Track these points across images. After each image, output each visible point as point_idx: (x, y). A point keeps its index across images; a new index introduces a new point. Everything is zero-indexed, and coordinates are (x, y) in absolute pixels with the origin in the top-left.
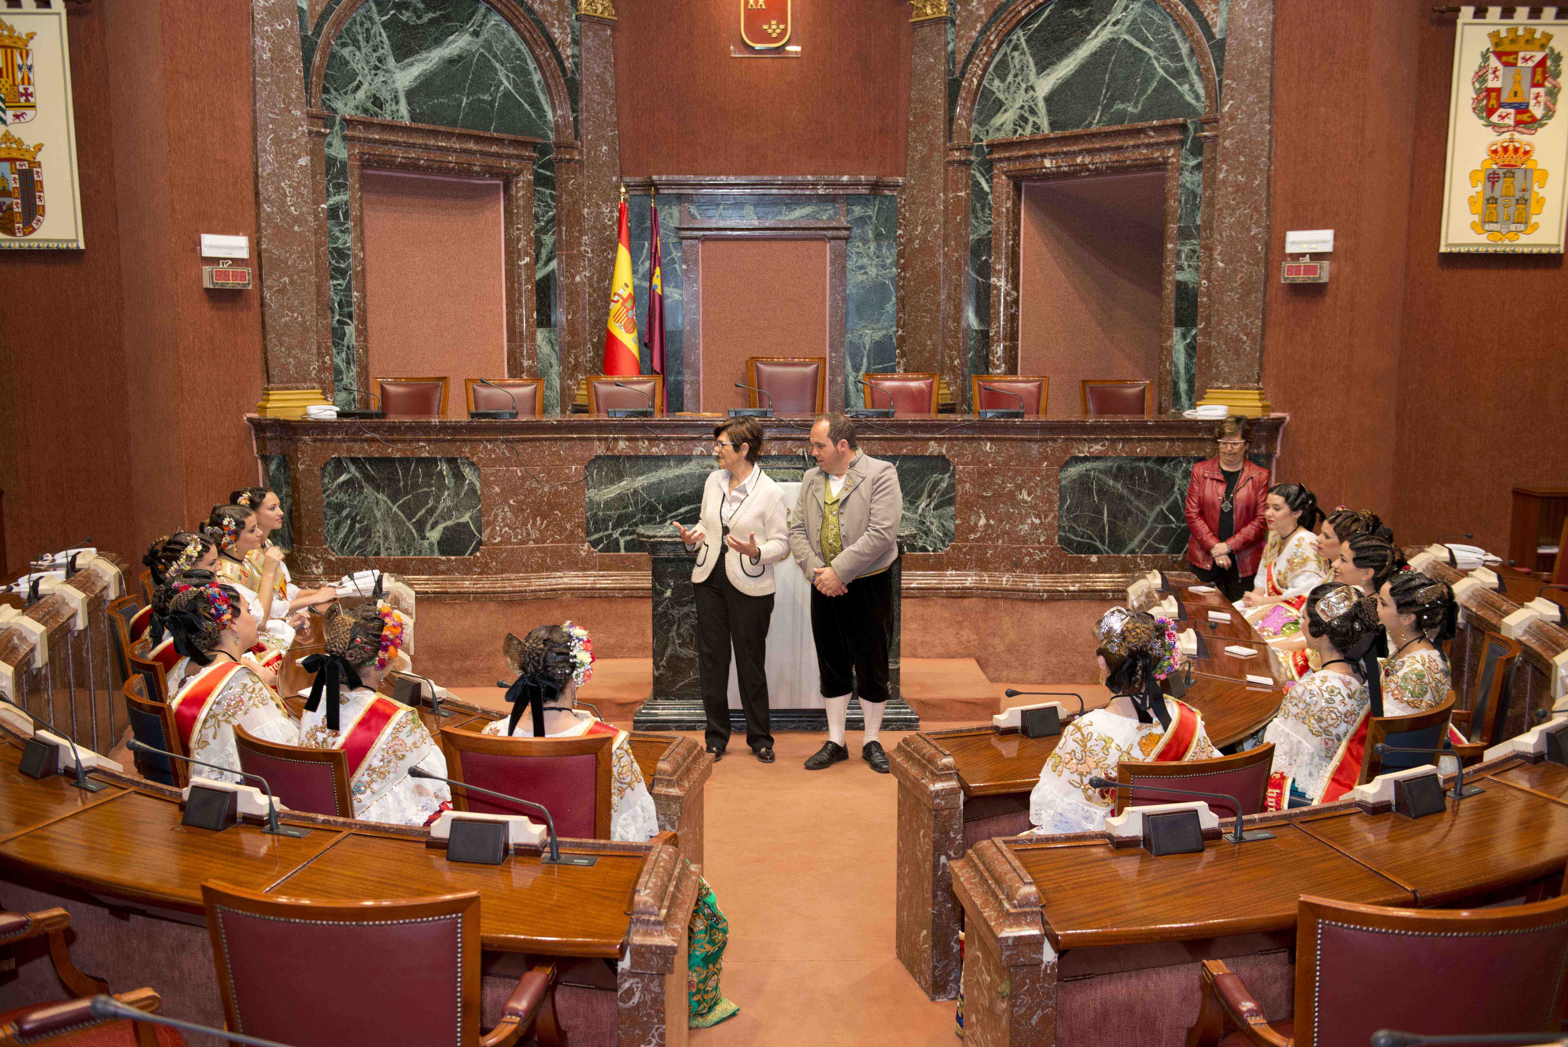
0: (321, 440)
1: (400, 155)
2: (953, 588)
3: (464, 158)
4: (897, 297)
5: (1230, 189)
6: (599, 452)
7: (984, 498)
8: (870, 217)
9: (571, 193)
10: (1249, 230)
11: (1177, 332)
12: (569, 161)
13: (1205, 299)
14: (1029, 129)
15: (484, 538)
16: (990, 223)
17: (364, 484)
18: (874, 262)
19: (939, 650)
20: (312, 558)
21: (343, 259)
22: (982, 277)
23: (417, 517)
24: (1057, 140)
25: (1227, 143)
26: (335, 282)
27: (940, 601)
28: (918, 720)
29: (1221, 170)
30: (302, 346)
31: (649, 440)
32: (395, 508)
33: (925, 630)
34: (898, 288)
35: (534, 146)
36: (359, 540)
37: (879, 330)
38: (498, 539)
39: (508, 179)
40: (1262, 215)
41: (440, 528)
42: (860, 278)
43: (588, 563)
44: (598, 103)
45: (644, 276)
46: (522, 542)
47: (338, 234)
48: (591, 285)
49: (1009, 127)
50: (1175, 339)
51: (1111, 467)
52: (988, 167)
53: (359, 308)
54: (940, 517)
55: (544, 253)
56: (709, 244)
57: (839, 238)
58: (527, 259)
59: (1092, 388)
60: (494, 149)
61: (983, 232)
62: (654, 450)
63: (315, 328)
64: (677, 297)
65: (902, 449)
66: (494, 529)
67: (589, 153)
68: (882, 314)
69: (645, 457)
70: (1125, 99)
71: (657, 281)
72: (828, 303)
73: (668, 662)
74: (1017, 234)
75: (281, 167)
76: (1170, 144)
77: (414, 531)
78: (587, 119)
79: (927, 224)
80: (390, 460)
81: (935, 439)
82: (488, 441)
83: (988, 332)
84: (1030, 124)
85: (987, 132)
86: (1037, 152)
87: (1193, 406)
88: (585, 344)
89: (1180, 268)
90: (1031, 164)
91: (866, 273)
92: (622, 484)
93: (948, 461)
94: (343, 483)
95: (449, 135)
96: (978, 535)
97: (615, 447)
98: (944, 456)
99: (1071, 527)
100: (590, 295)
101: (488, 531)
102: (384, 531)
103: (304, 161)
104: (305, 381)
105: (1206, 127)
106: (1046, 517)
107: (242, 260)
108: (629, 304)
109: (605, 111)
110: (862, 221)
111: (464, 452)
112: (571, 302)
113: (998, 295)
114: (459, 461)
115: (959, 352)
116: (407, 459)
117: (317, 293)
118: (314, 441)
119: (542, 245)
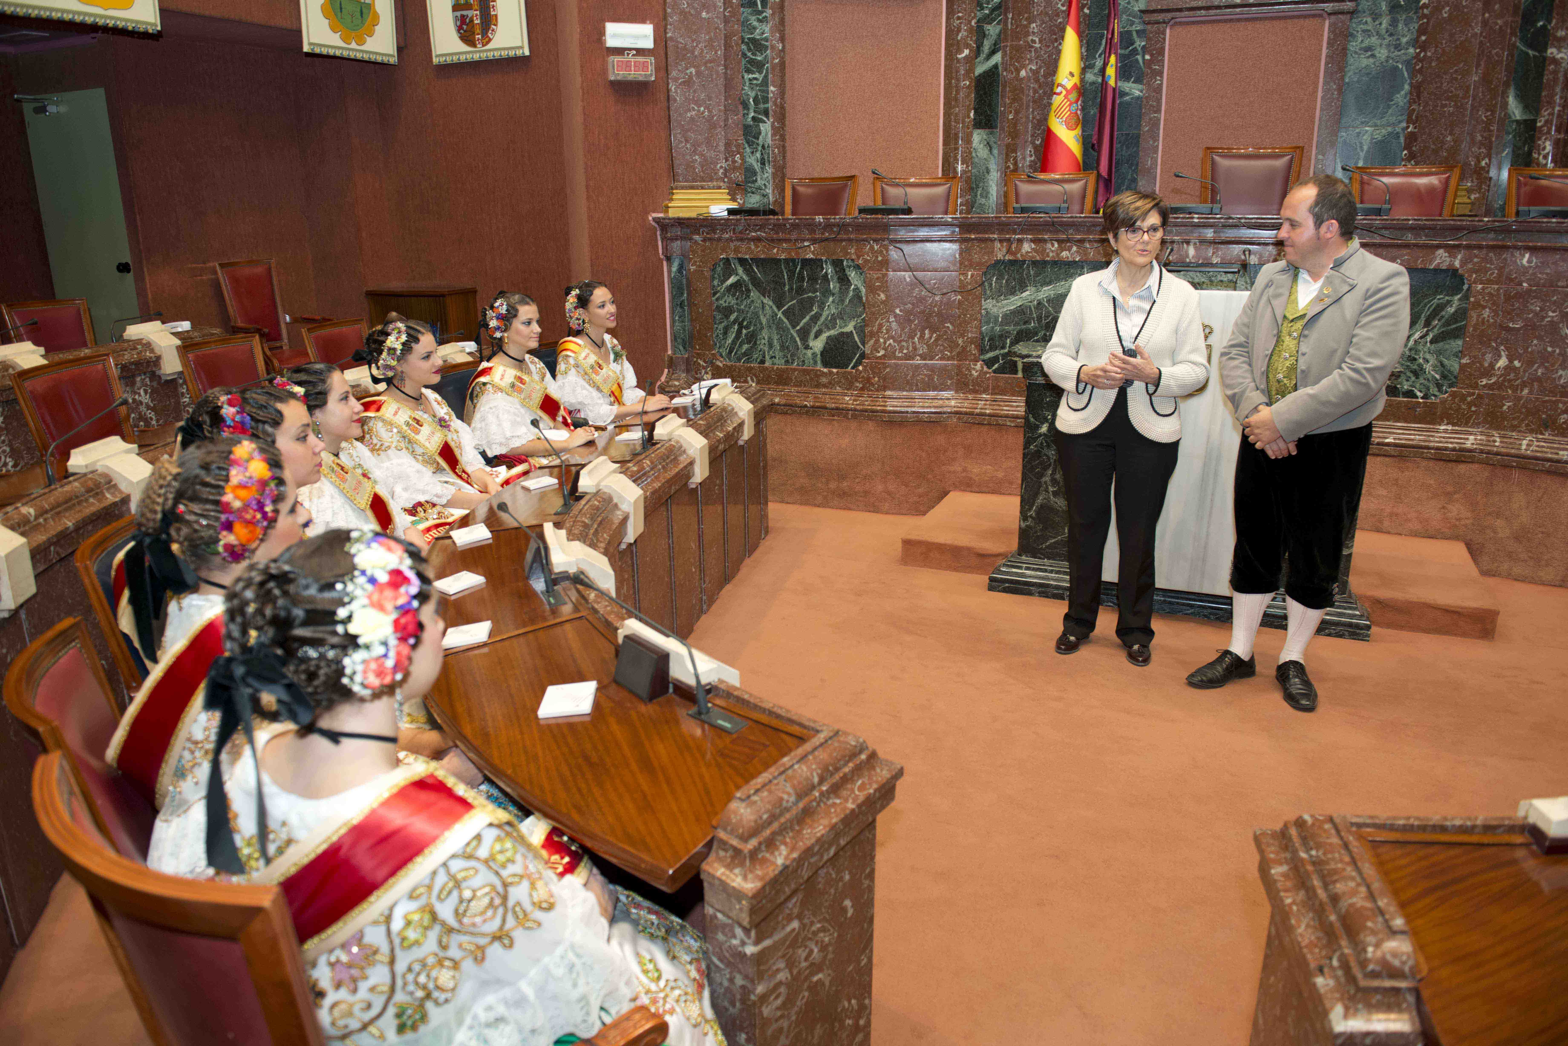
0: (710, 239)
2: (1446, 449)
4: (1411, 85)
6: (1000, 256)
7: (1509, 330)
15: (868, 351)
17: (751, 286)
18: (1386, 42)
19: (1414, 525)
20: (702, 363)
21: (760, 51)
22: (1534, 49)
23: (802, 324)
26: (751, 76)
27: (1424, 463)
28: (1368, 627)
30: (708, 142)
31: (1060, 241)
32: (780, 315)
33: (1398, 499)
34: (1413, 73)
36: (745, 347)
37: (1383, 126)
38: (882, 353)
41: (824, 337)
42: (1365, 62)
43: (980, 385)
45: (1100, 70)
46: (907, 357)
47: (755, 23)
48: (1037, 80)
53: (775, 104)
54: (1439, 353)
55: (987, 45)
56: (1179, 29)
57: (1342, 13)
58: (967, 52)
62: (1065, 254)
63: (722, 124)
64: (1137, 93)
66: (877, 341)
68: (1389, 107)
69: (1055, 263)
71: (1111, 71)
72: (1320, 94)
73: (1038, 512)
77: (798, 339)
80: (776, 261)
81: (1446, 247)
82: (876, 241)
83: (1534, 121)
88: (1026, 147)
91: (1373, 56)
92: (1024, 295)
93: (1461, 278)
94: (731, 285)
96: (1494, 380)
97: (1019, 249)
98: (1455, 271)
100: (1035, 92)
101: (872, 342)
102: (769, 338)
104: (711, 180)
107: (649, 50)
108: (1073, 96)
111: (850, 253)
112: (1014, 100)
113: (1555, 72)
114: (845, 263)
115: (1490, 148)
116: (793, 260)
117: (726, 86)
118: (704, 240)
119: (984, 36)
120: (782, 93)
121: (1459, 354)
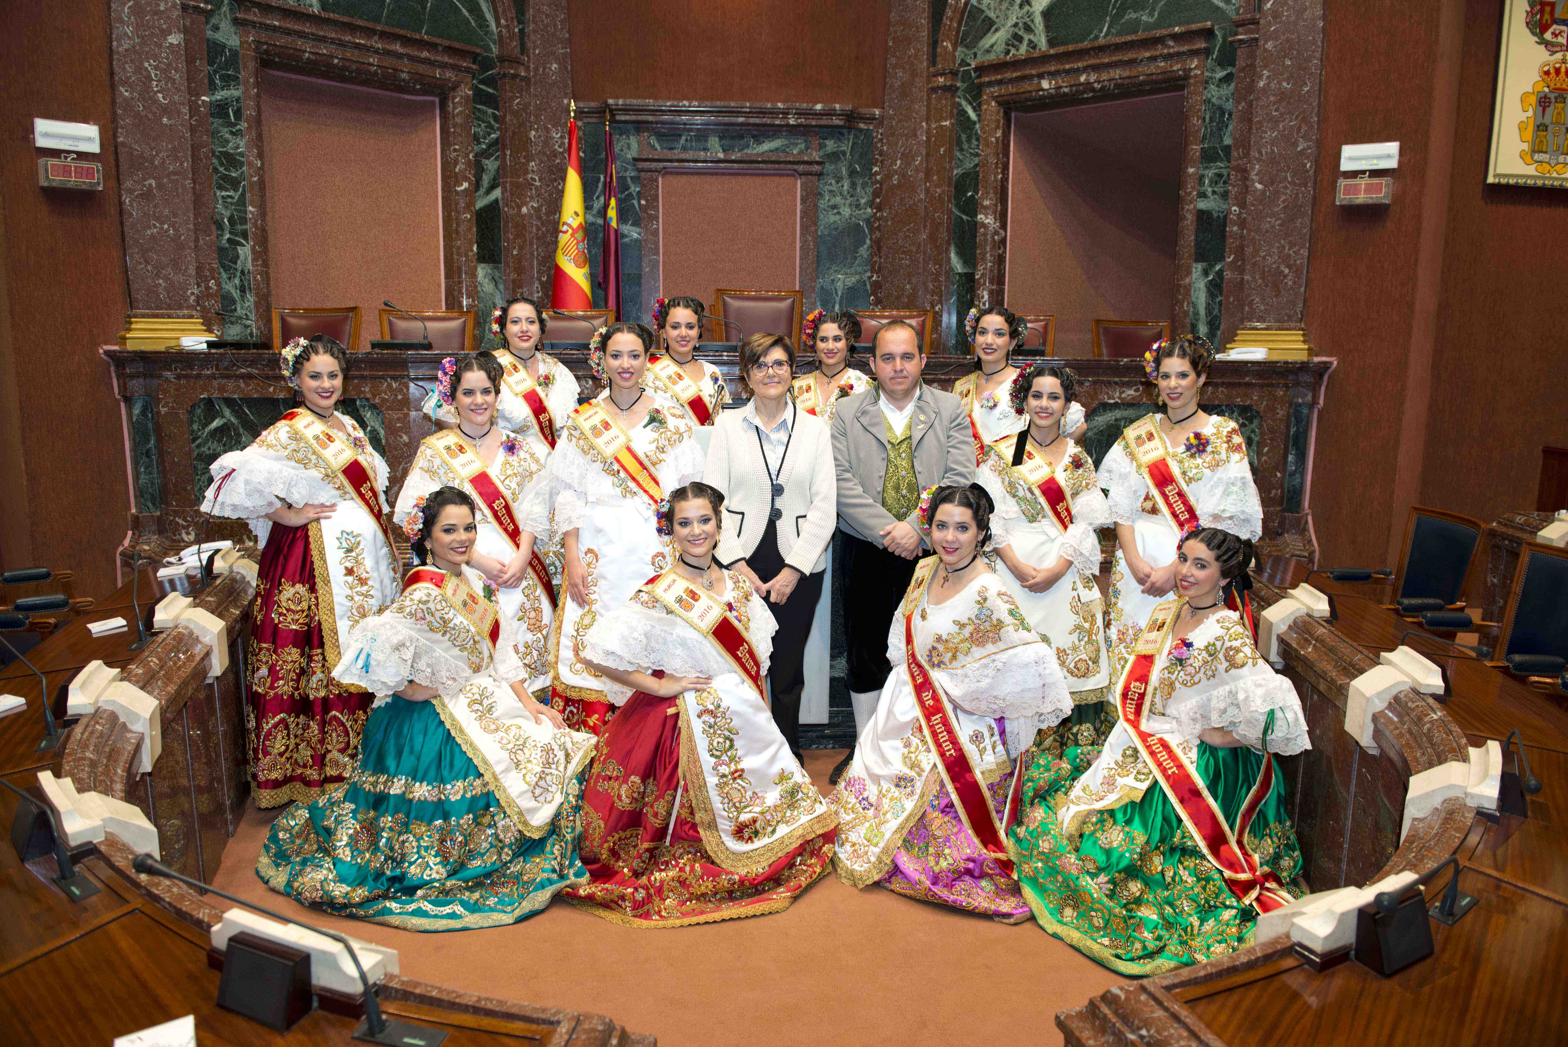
0: (186, 377)
1: (308, 50)
3: (389, 62)
4: (871, 239)
5: (1272, 98)
8: (844, 153)
9: (516, 114)
10: (1295, 144)
11: (1197, 268)
12: (515, 76)
13: (1235, 228)
14: (1023, 49)
16: (977, 155)
17: (241, 431)
18: (848, 202)
20: (181, 522)
21: (235, 167)
22: (967, 215)
24: (1058, 57)
25: (1269, 45)
26: (224, 193)
29: (1261, 77)
30: (176, 265)
34: (872, 230)
35: (475, 57)
37: (853, 275)
39: (443, 92)
40: (1312, 127)
42: (833, 218)
44: (547, 16)
45: (599, 212)
47: (228, 136)
48: (539, 218)
49: (1000, 48)
50: (1194, 276)
52: (975, 94)
53: (255, 225)
55: (486, 180)
56: (670, 178)
57: (811, 174)
58: (465, 185)
59: (1105, 329)
60: (425, 54)
61: (969, 165)
63: (192, 245)
64: (635, 235)
67: (536, 69)
68: (856, 258)
70: (1138, 6)
71: (612, 213)
72: (798, 245)
74: (1006, 168)
75: (143, 44)
76: (1194, 53)
78: (535, 31)
79: (907, 158)
80: (273, 402)
82: (394, 378)
83: (973, 274)
84: (1025, 42)
85: (975, 55)
86: (1034, 72)
87: (1222, 349)
88: (532, 284)
89: (1203, 195)
90: (1026, 86)
91: (839, 213)
94: (216, 429)
95: (369, 32)
100: (538, 229)
103: (174, 39)
104: (180, 307)
105: (1240, 30)
107: (94, 154)
108: (579, 235)
109: (555, 25)
110: (835, 157)
111: (364, 392)
112: (517, 236)
113: (985, 234)
114: (358, 403)
115: (941, 296)
117: (196, 203)
118: (178, 377)
119: (483, 170)
120: (263, 214)
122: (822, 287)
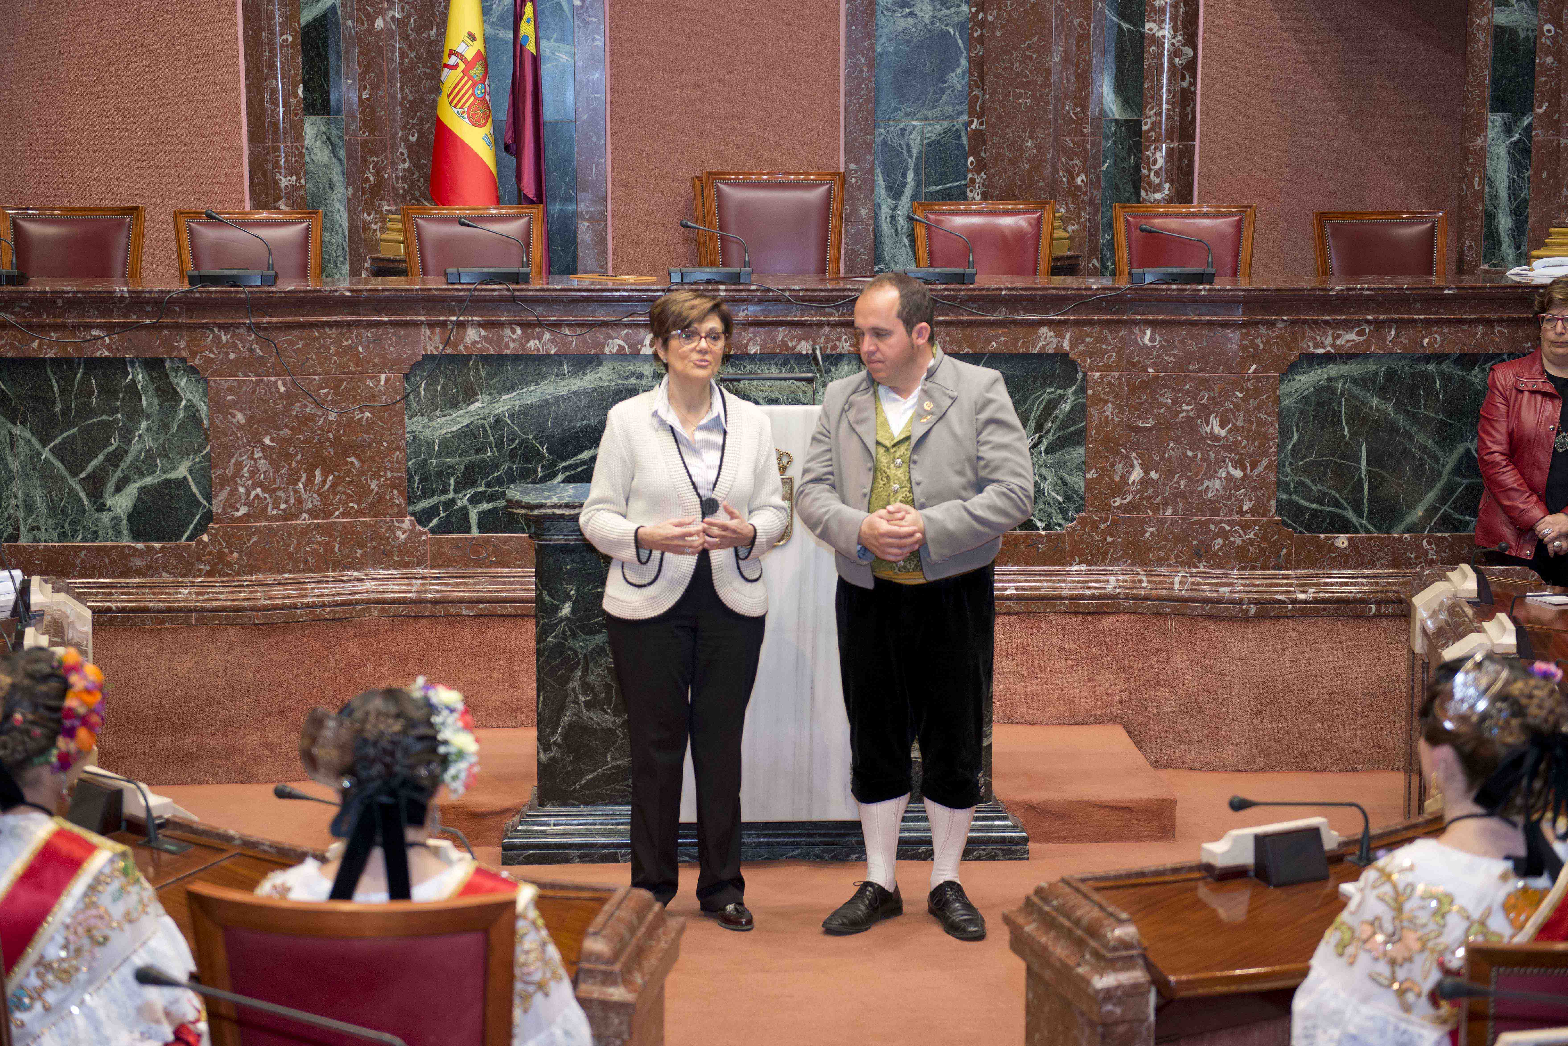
2: (1083, 597)
4: (969, 58)
6: (430, 349)
7: (1138, 430)
11: (1495, 122)
13: (1549, 60)
15: (216, 508)
19: (1057, 709)
22: (1128, 21)
23: (89, 468)
27: (1058, 620)
28: (1025, 840)
31: (524, 325)
32: (46, 453)
33: (1032, 674)
34: (971, 42)
37: (937, 120)
38: (243, 510)
41: (133, 489)
42: (903, 23)
43: (409, 554)
45: (501, 18)
46: (287, 516)
48: (405, 37)
50: (1490, 134)
51: (1376, 373)
54: (1058, 466)
59: (1336, 228)
62: (532, 344)
64: (564, 58)
65: (988, 341)
66: (234, 492)
68: (942, 91)
69: (516, 358)
71: (527, 28)
72: (843, 71)
73: (565, 737)
77: (83, 495)
80: (36, 364)
81: (1050, 323)
82: (223, 327)
83: (1138, 123)
87: (1524, 259)
88: (395, 147)
89: (1502, 3)
91: (912, 14)
92: (473, 407)
93: (1073, 364)
96: (1129, 498)
97: (461, 339)
98: (1065, 355)
99: (1300, 484)
100: (403, 55)
101: (224, 494)
102: (27, 495)
106: (1254, 466)
108: (477, 72)
111: (177, 348)
113: (1158, 56)
114: (167, 365)
115: (1086, 160)
116: (69, 361)
121: (1083, 467)
122: (884, 142)
